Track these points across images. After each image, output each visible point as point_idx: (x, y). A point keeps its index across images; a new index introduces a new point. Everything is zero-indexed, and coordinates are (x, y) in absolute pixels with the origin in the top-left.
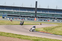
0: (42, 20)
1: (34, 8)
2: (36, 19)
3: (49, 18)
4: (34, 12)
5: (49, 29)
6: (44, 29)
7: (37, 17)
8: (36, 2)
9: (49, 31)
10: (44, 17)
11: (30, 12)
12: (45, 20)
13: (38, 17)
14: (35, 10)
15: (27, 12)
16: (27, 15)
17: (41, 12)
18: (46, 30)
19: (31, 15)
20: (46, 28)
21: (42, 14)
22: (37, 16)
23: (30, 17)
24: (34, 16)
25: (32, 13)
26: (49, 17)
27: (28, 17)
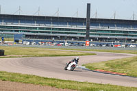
0: (101, 45)
1: (83, 19)
2: (88, 43)
3: (116, 39)
4: (84, 27)
5: (118, 65)
6: (107, 64)
7: (90, 39)
8: (89, 5)
9: (117, 70)
10: (107, 39)
11: (74, 27)
12: (107, 45)
13: (94, 39)
14: (85, 23)
15: (68, 27)
16: (68, 35)
17: (100, 28)
18: (112, 67)
19: (76, 34)
20: (111, 62)
21: (102, 31)
22: (91, 36)
23: (75, 38)
24: (85, 36)
25: (79, 30)
26: (117, 37)
27: (70, 38)
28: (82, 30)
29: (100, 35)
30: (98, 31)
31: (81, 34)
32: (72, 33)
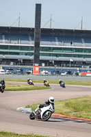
0: (58, 73)
2: (37, 69)
3: (84, 63)
4: (31, 43)
7: (41, 62)
8: (38, 7)
10: (68, 62)
11: (14, 43)
12: (69, 73)
13: (47, 62)
14: (32, 36)
17: (57, 44)
19: (18, 54)
21: (60, 49)
22: (41, 58)
23: (16, 61)
24: (32, 57)
25: (22, 48)
26: (85, 60)
27: (8, 61)
28: (27, 48)
29: (57, 55)
30: (54, 49)
31: (26, 54)
32: (11, 53)
